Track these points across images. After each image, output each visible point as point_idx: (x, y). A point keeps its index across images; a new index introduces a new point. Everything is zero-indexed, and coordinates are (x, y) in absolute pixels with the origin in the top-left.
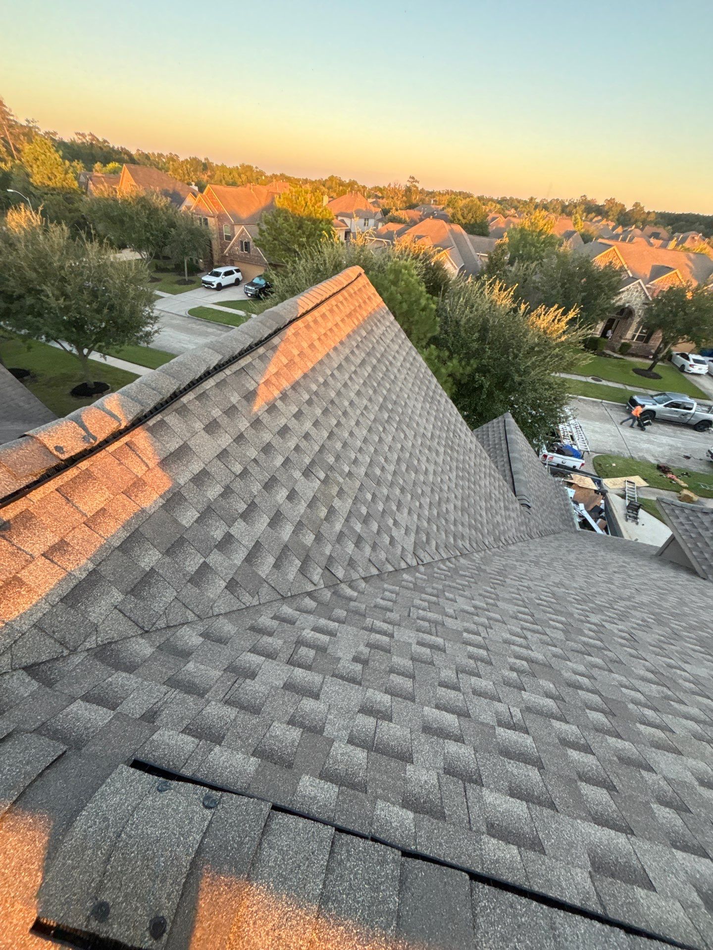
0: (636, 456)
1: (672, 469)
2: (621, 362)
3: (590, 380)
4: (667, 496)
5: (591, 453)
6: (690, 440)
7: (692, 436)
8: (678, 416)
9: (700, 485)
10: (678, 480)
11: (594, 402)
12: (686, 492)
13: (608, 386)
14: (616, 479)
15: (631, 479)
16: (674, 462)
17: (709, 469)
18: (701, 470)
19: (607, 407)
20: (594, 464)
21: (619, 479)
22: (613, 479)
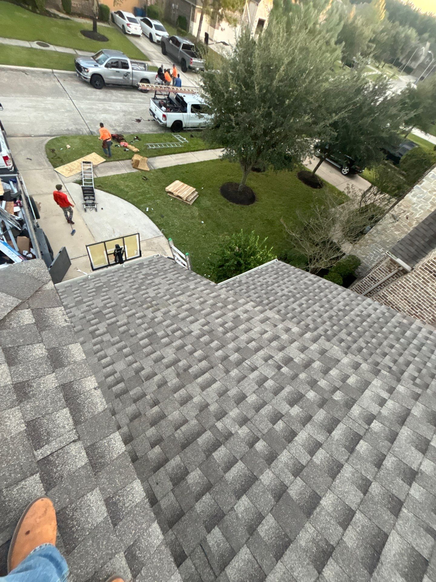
0: (94, 130)
1: (125, 136)
2: (68, 23)
3: (35, 45)
4: (123, 167)
5: (44, 138)
6: (139, 102)
7: (141, 98)
8: (121, 78)
9: (147, 146)
10: (130, 146)
11: (44, 73)
12: (136, 157)
13: (56, 52)
14: (72, 163)
15: (87, 158)
16: (129, 128)
17: (155, 128)
18: (150, 131)
19: (60, 77)
20: (46, 151)
21: (75, 162)
22: (69, 164)
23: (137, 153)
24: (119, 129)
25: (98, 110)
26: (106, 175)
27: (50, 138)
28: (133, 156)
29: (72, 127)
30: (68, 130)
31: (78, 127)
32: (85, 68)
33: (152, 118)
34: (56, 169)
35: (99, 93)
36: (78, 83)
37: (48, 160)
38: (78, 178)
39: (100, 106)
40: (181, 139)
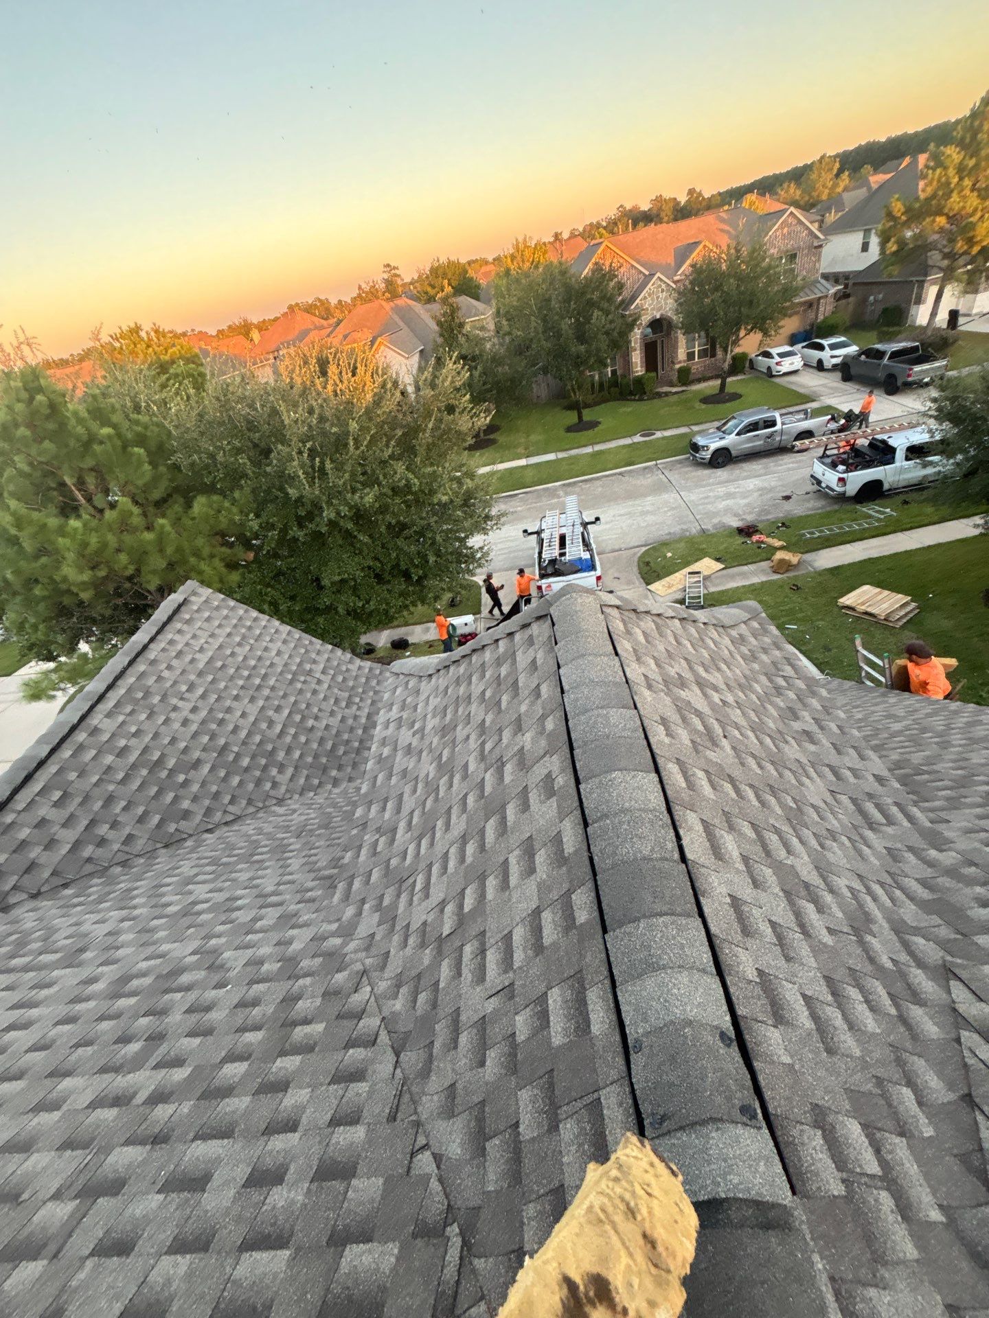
0: (708, 526)
1: (760, 526)
2: (683, 396)
3: (638, 439)
4: (754, 573)
5: (637, 549)
6: (789, 469)
7: (793, 463)
8: (762, 442)
9: (804, 535)
10: (770, 540)
11: (645, 468)
12: (779, 555)
13: (664, 438)
14: (672, 577)
15: (695, 567)
16: (768, 513)
17: (820, 503)
18: (809, 509)
19: (665, 468)
20: (639, 565)
21: (677, 574)
22: (667, 579)
23: (782, 548)
24: (750, 518)
25: (717, 497)
26: (724, 588)
27: (644, 549)
28: (773, 554)
29: (676, 529)
30: (670, 533)
31: (685, 527)
32: (703, 447)
33: (816, 487)
34: (649, 587)
35: (721, 474)
36: (690, 469)
37: (639, 576)
38: (679, 596)
39: (721, 490)
40: (878, 512)
